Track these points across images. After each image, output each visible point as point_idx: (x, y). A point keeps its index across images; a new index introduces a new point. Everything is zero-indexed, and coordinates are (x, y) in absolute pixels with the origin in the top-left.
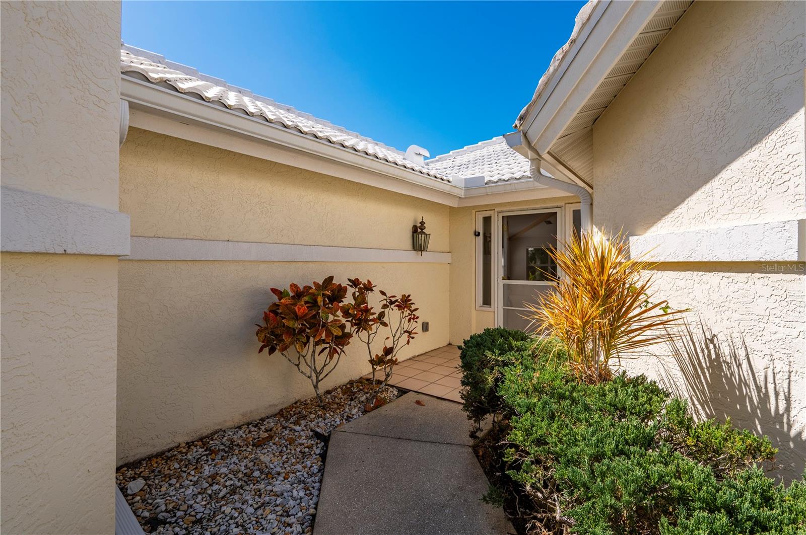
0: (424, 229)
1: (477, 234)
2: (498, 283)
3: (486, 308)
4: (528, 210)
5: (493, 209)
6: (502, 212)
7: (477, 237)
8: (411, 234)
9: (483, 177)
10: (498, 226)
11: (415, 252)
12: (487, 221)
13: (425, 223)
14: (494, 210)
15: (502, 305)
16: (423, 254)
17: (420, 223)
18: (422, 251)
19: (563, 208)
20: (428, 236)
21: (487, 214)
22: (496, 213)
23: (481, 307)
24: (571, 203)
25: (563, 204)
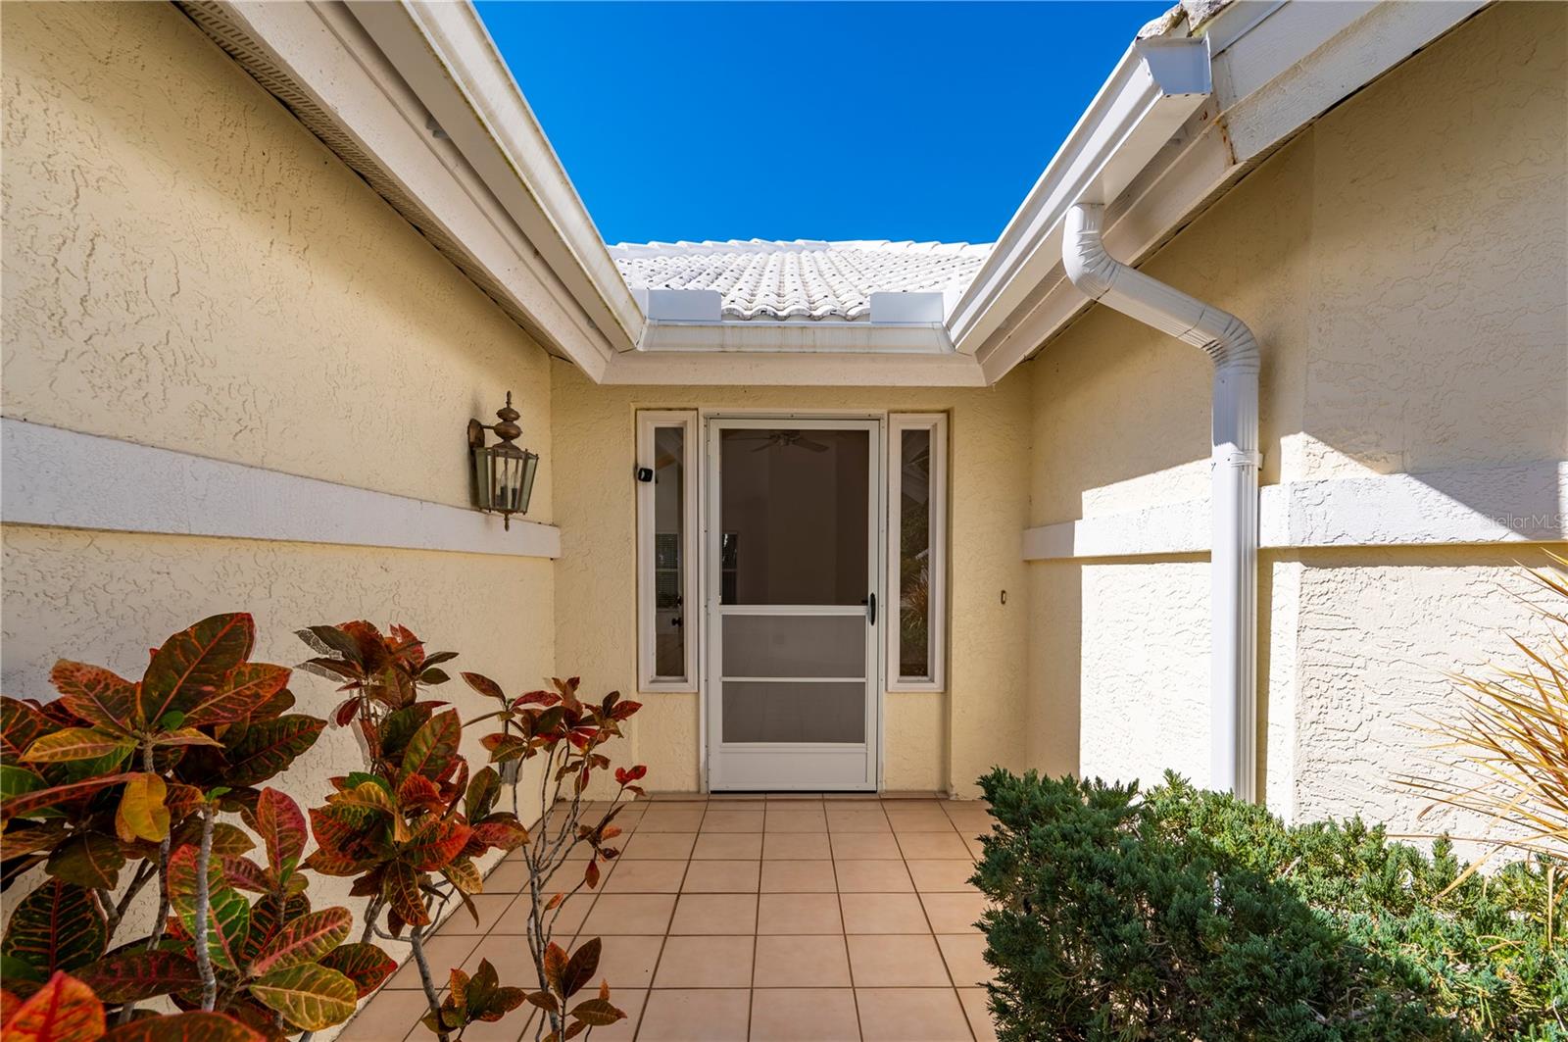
0: (518, 435)
1: (644, 475)
2: (707, 614)
3: (671, 685)
4: (792, 418)
5: (695, 405)
6: (718, 417)
7: (640, 483)
8: (466, 450)
9: (718, 296)
10: (707, 457)
11: (477, 517)
12: (670, 442)
13: (518, 417)
14: (697, 409)
15: (721, 675)
16: (510, 522)
17: (500, 414)
18: (507, 512)
19: (884, 423)
20: (531, 462)
21: (670, 420)
22: (702, 422)
23: (653, 682)
24: (902, 412)
25: (884, 411)
